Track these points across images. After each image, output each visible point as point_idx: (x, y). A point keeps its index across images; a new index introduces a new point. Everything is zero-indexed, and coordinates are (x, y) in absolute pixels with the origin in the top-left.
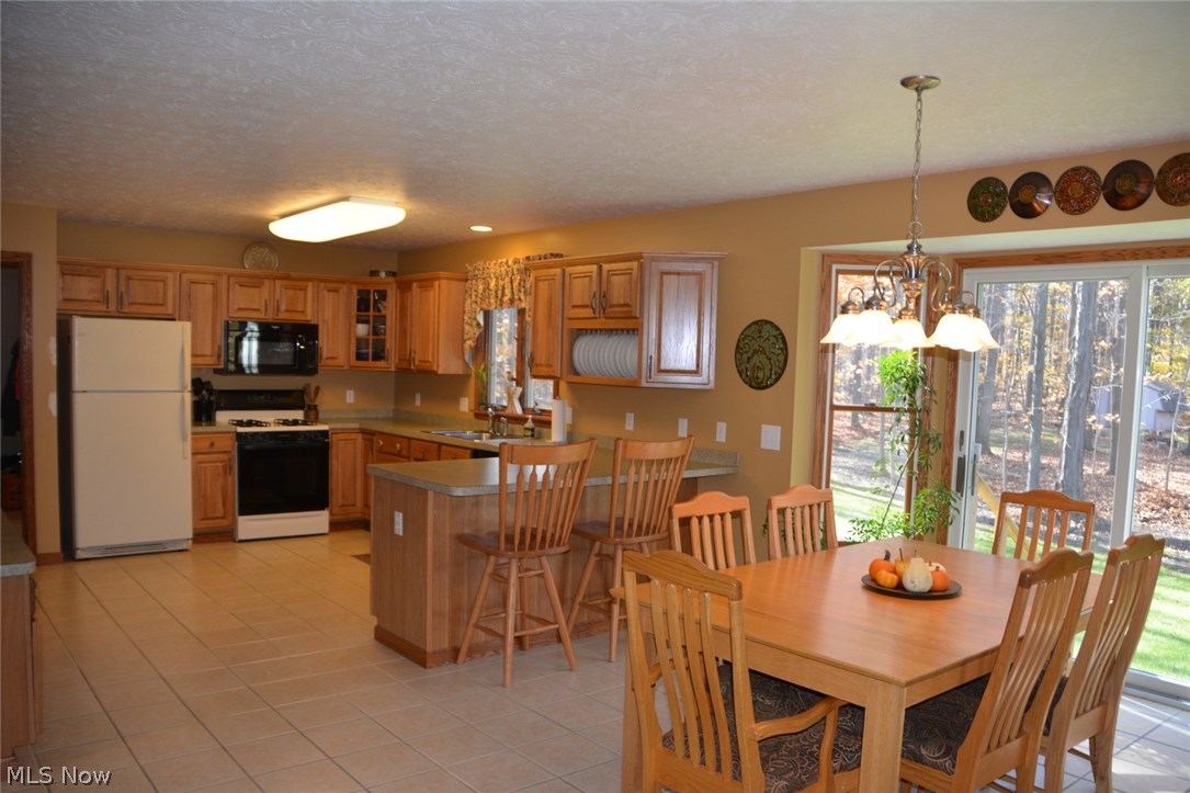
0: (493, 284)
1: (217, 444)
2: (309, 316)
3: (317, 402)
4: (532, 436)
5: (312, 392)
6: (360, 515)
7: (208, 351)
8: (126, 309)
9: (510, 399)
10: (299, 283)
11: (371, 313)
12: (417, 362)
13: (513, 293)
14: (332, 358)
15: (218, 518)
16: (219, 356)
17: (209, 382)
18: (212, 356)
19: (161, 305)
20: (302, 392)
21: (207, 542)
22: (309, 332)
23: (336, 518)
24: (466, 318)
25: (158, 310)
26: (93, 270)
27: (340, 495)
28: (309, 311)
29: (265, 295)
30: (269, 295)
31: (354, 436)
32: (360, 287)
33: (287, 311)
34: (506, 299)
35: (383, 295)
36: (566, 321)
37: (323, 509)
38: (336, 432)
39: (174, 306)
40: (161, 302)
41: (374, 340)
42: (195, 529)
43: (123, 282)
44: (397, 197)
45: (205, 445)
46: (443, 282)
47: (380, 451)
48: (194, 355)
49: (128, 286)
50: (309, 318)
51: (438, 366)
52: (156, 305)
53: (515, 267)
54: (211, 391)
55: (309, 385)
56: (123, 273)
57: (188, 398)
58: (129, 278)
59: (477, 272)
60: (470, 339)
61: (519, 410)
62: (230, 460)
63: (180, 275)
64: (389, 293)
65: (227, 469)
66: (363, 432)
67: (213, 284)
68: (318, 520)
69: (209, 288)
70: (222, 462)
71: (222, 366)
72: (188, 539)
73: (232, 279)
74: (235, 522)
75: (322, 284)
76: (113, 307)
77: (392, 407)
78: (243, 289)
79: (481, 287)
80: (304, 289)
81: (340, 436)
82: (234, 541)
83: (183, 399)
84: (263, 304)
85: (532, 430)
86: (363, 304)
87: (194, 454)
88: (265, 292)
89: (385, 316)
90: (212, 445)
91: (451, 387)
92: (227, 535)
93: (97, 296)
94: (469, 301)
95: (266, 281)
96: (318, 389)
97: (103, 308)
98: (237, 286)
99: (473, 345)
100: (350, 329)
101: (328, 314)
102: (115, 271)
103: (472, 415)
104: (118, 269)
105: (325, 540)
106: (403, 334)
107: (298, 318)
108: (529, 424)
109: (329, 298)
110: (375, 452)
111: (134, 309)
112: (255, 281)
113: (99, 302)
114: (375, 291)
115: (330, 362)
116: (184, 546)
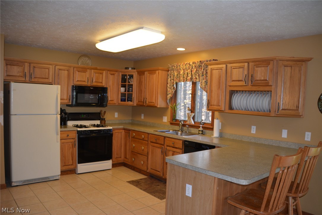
0: (182, 72)
1: (69, 135)
2: (104, 84)
3: (105, 117)
4: (202, 133)
5: (103, 113)
6: (123, 161)
7: (65, 98)
8: (33, 80)
9: (189, 118)
10: (100, 71)
11: (127, 83)
12: (147, 103)
13: (192, 76)
14: (112, 100)
15: (70, 165)
16: (70, 100)
17: (65, 110)
18: (67, 99)
19: (48, 78)
20: (99, 114)
21: (65, 175)
22: (103, 90)
23: (114, 163)
24: (168, 85)
25: (46, 80)
26: (20, 63)
27: (116, 154)
28: (104, 82)
29: (88, 76)
30: (89, 76)
31: (121, 131)
32: (123, 74)
33: (96, 82)
34: (189, 78)
35: (131, 76)
36: (228, 87)
37: (109, 159)
38: (114, 129)
39: (52, 79)
40: (47, 77)
41: (128, 94)
42: (61, 170)
43: (32, 69)
44: (163, 29)
45: (65, 136)
46: (160, 71)
47: (134, 137)
48: (61, 99)
49: (34, 71)
50: (104, 85)
51: (157, 104)
52: (45, 78)
53: (194, 65)
54: (66, 113)
55: (102, 111)
56: (32, 65)
57: (59, 117)
58: (34, 67)
59: (173, 68)
60: (170, 94)
61: (193, 123)
62: (75, 141)
63: (55, 66)
64: (134, 76)
65: (73, 146)
66: (124, 129)
67: (68, 70)
68: (107, 164)
69: (66, 72)
70: (71, 142)
71: (71, 104)
72: (59, 175)
73: (75, 69)
74: (76, 167)
75: (108, 72)
76: (27, 79)
77: (131, 118)
78: (79, 73)
79: (176, 74)
80: (102, 74)
81: (116, 131)
82: (76, 173)
83: (57, 117)
84: (87, 79)
85: (202, 131)
86: (124, 80)
87: (61, 139)
88: (87, 74)
89: (132, 85)
90: (68, 136)
91: (159, 112)
92: (73, 171)
93: (21, 74)
94: (170, 79)
95: (88, 70)
96: (105, 112)
97: (24, 79)
98: (77, 72)
99: (171, 96)
100: (119, 90)
101: (111, 83)
102: (29, 64)
103: (169, 124)
104: (30, 63)
105: (110, 172)
106: (140, 91)
107: (99, 85)
108: (201, 129)
109: (111, 77)
110: (130, 138)
111: (36, 80)
112: (83, 70)
113: (22, 77)
114: (128, 75)
115: (111, 102)
116: (57, 178)
